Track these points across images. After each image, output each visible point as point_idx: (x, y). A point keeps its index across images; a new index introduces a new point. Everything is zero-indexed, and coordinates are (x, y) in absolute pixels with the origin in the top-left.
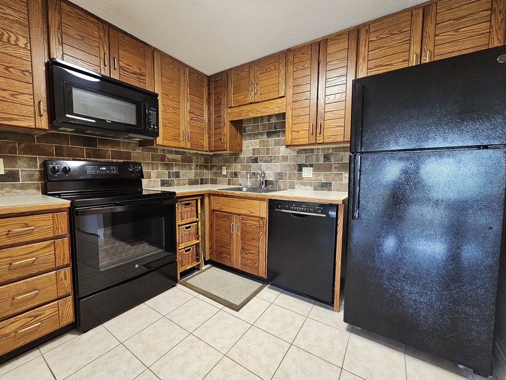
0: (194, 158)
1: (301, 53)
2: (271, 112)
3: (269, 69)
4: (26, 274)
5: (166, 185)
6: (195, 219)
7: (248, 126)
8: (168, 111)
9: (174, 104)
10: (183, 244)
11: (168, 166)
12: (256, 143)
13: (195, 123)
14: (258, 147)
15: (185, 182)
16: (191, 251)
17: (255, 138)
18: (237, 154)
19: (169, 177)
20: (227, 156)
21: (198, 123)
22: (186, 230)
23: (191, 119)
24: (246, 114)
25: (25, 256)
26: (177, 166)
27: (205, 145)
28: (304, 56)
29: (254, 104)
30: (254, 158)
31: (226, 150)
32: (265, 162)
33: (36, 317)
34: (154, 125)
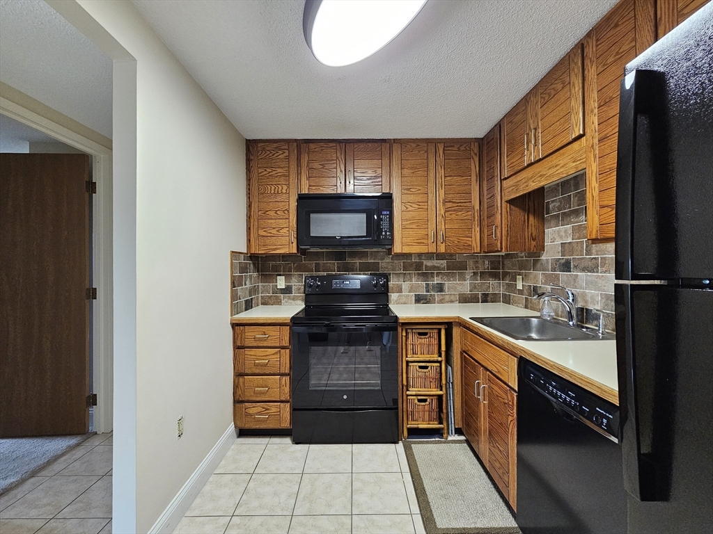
0: (470, 263)
1: (612, 26)
2: (562, 173)
3: (553, 92)
4: (262, 372)
5: (422, 302)
6: (435, 357)
7: (553, 201)
8: (410, 209)
9: (420, 198)
10: (414, 389)
11: (425, 276)
12: (566, 231)
13: (454, 215)
14: (570, 240)
15: (452, 298)
16: (427, 403)
17: (565, 222)
18: (536, 255)
19: (428, 291)
20: (522, 257)
21: (460, 213)
22: (420, 370)
23: (446, 211)
24: (526, 184)
25: (263, 358)
26: (440, 276)
27: (474, 244)
28: (619, 28)
29: (536, 165)
30: (563, 261)
31: (501, 251)
32: (583, 270)
33: (267, 409)
34: (386, 232)
